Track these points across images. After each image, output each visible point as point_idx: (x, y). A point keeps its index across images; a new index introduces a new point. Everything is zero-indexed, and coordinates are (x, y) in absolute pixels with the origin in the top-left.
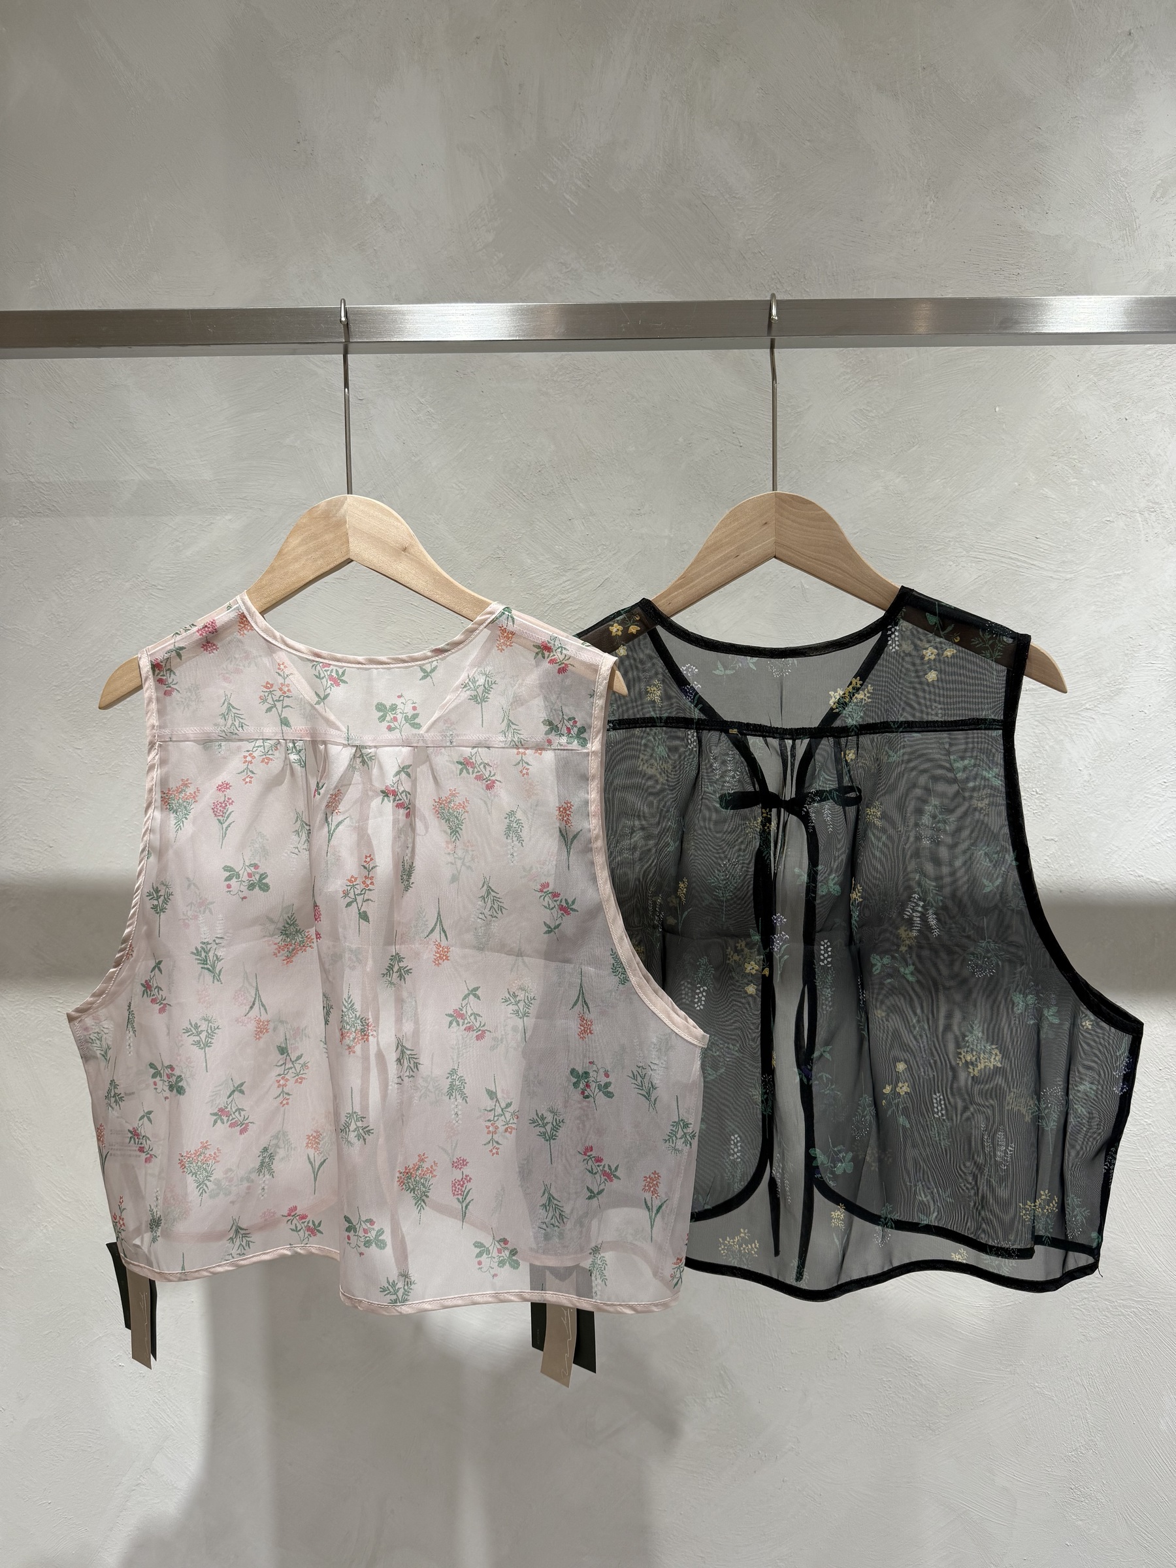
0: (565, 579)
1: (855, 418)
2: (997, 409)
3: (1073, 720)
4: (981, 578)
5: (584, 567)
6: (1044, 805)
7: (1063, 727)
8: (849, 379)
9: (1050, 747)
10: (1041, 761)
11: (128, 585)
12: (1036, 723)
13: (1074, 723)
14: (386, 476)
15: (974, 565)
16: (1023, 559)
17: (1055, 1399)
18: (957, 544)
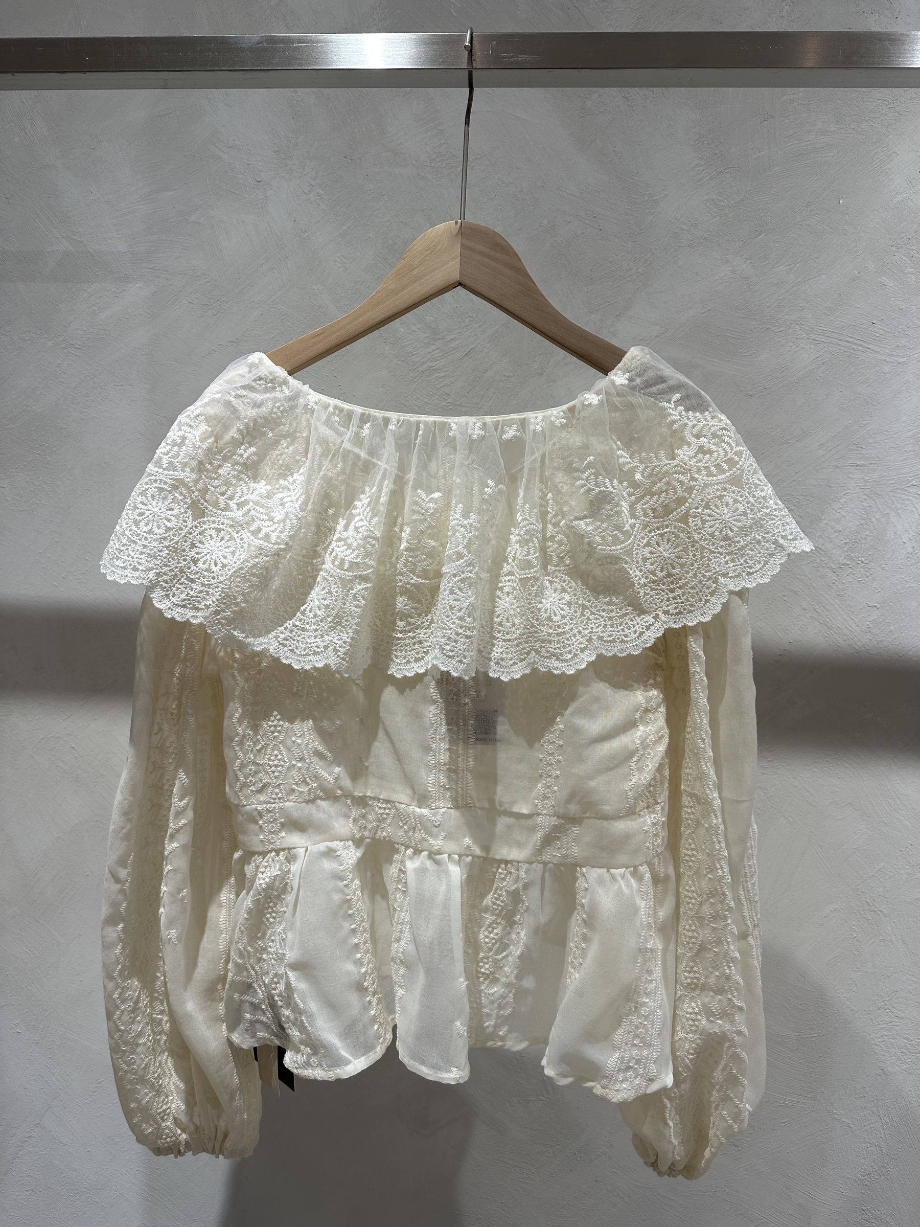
0: (434, 347)
1: (707, 207)
2: (841, 202)
3: (899, 496)
4: (819, 359)
5: (452, 337)
6: (868, 574)
7: (890, 501)
8: (703, 170)
9: (877, 519)
10: (868, 533)
11: (50, 344)
12: (865, 497)
13: (900, 498)
14: (277, 250)
15: (813, 346)
16: (859, 342)
17: (852, 1126)
18: (798, 326)
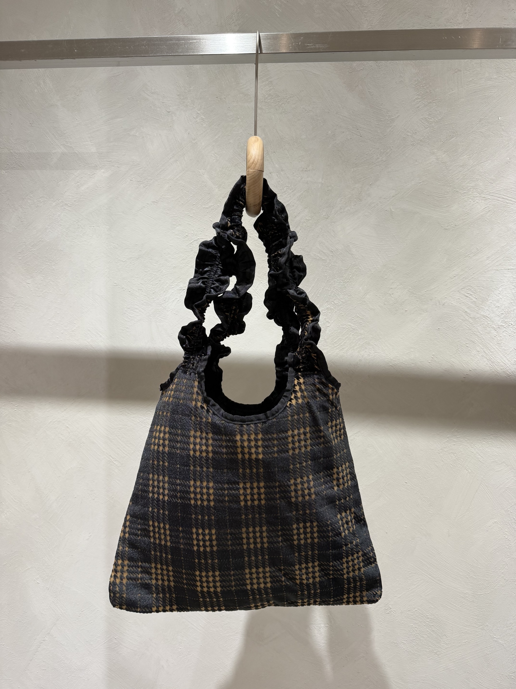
1: (422, 122)
2: (500, 118)
4: (487, 208)
8: (420, 101)
11: (54, 204)
14: (179, 150)
15: (483, 201)
16: (510, 199)
18: (474, 190)
